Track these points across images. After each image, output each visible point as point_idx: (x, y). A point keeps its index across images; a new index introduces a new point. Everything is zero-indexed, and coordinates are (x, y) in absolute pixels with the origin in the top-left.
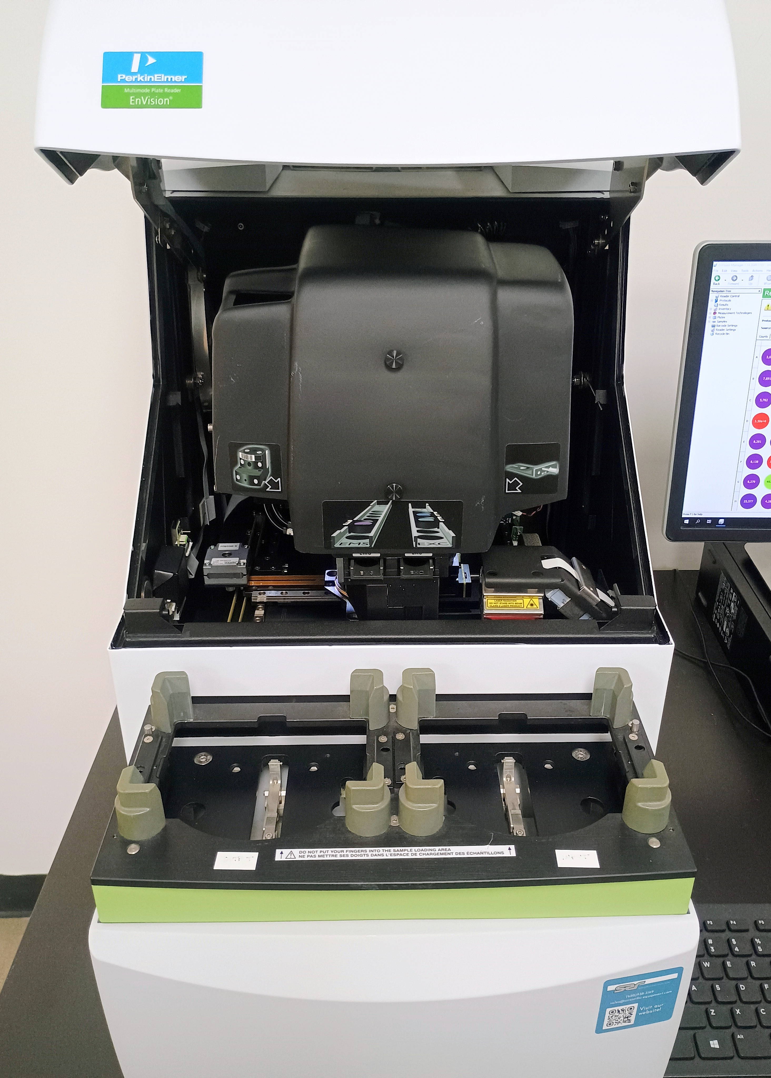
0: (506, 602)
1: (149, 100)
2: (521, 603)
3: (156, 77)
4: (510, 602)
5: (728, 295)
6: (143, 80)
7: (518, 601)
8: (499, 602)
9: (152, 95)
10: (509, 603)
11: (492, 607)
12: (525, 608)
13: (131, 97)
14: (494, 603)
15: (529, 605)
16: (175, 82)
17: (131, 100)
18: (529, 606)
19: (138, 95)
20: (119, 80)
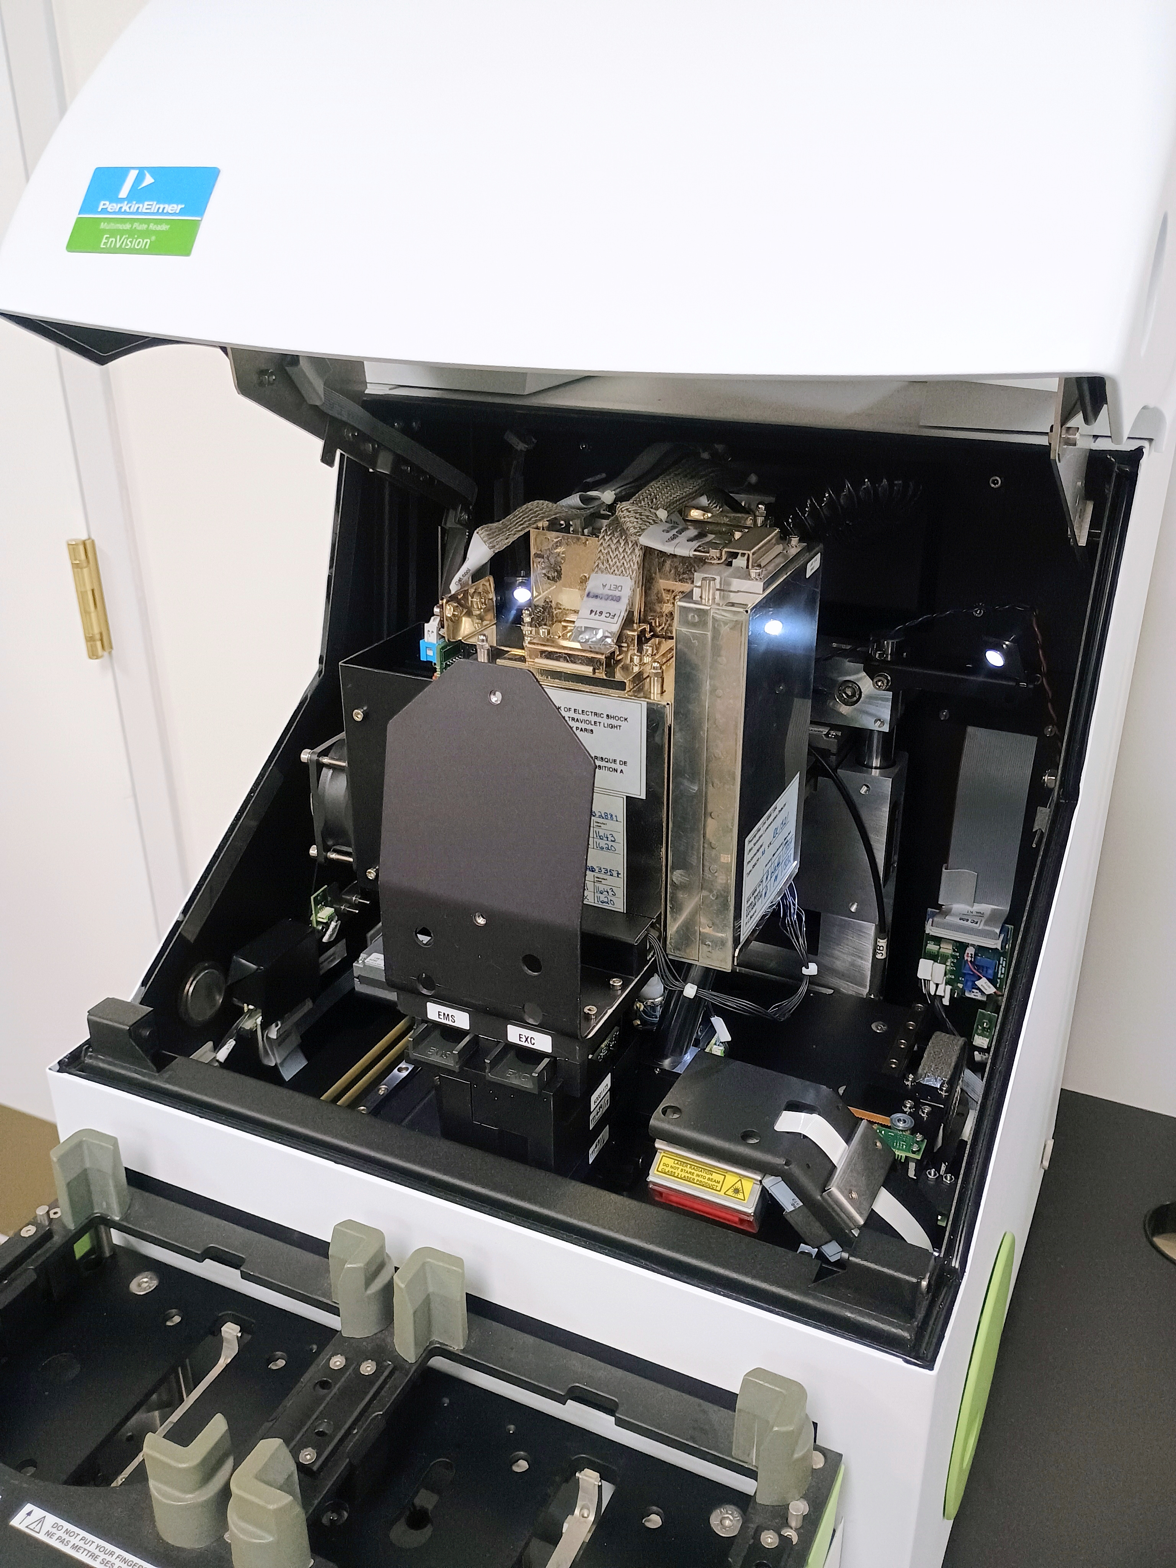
0: (693, 1171)
1: (126, 240)
2: (718, 1182)
3: (144, 207)
4: (700, 1173)
6: (128, 210)
7: (715, 1176)
8: (681, 1167)
9: (131, 233)
10: (698, 1175)
11: (665, 1173)
12: (722, 1193)
13: (105, 236)
14: (672, 1167)
15: (730, 1190)
16: (168, 214)
17: (104, 240)
18: (730, 1192)
19: (113, 233)
20: (99, 210)
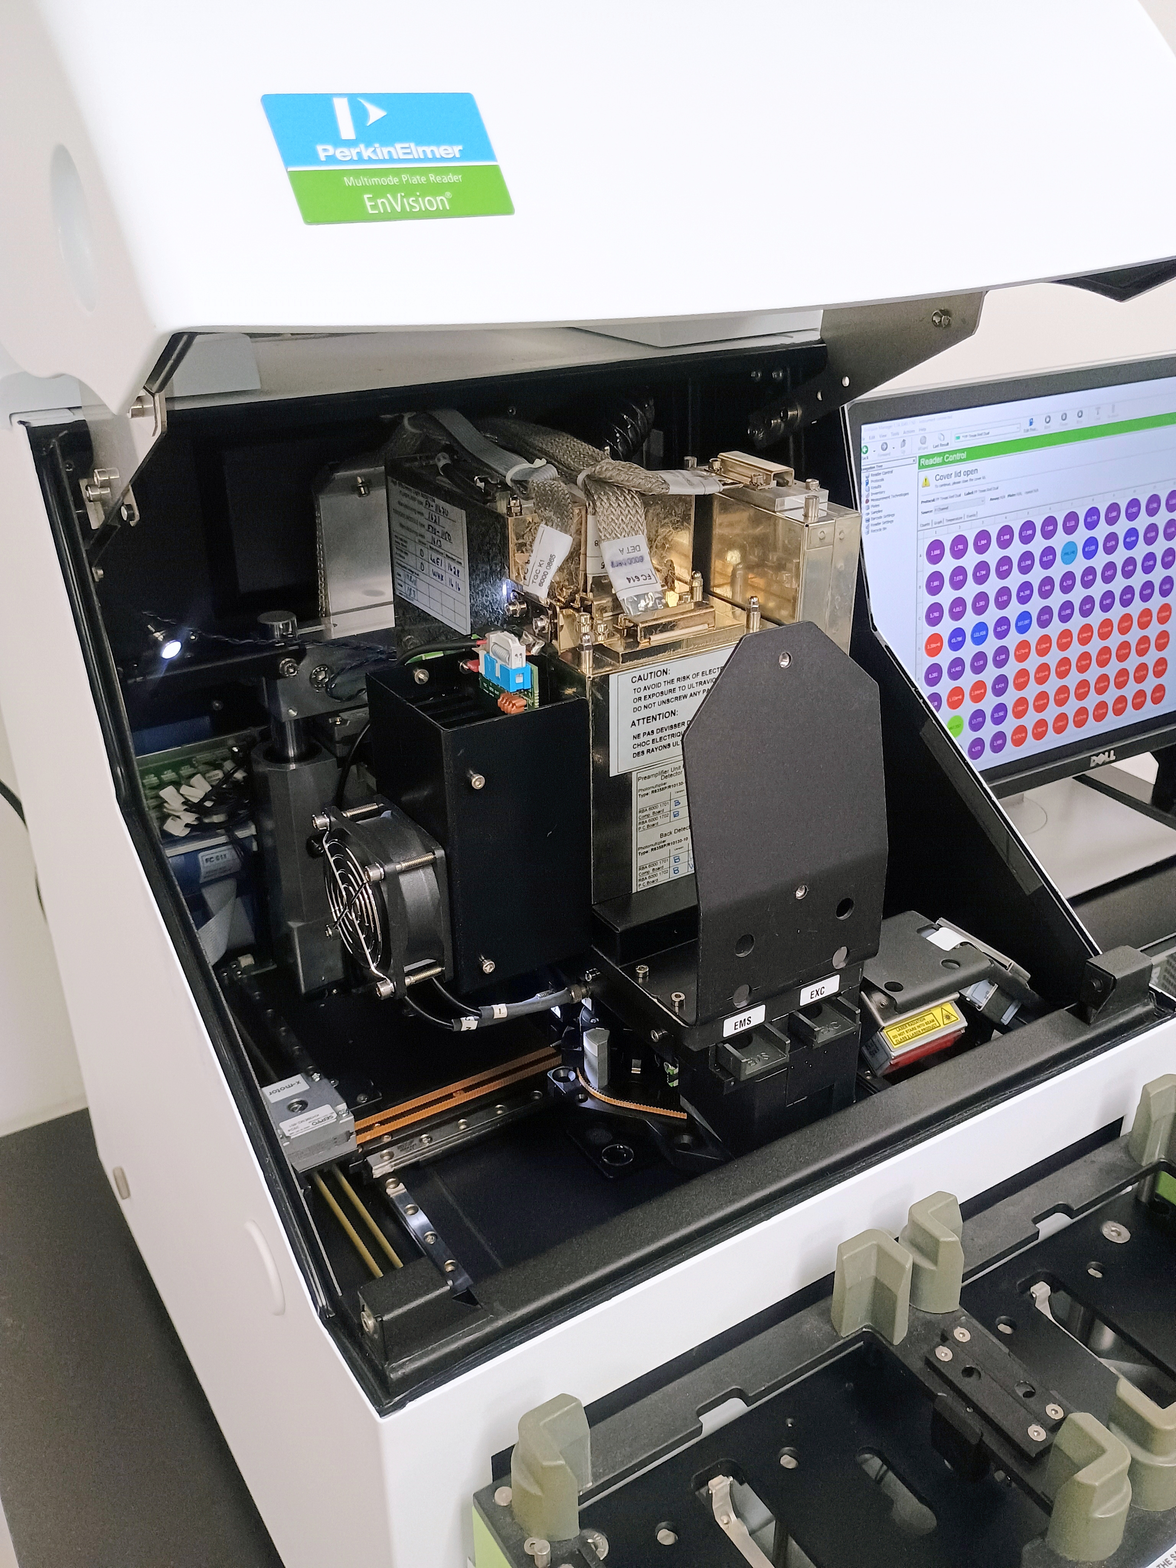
0: (913, 1026)
1: (405, 200)
2: (933, 1021)
3: (399, 150)
4: (918, 1024)
5: (880, 472)
6: (374, 157)
7: (929, 1018)
8: (904, 1030)
9: (409, 190)
10: (919, 1027)
11: (900, 1043)
12: (942, 1026)
13: (366, 196)
14: (900, 1035)
15: (945, 1020)
16: (442, 159)
17: (368, 204)
18: (946, 1021)
20: (323, 159)
